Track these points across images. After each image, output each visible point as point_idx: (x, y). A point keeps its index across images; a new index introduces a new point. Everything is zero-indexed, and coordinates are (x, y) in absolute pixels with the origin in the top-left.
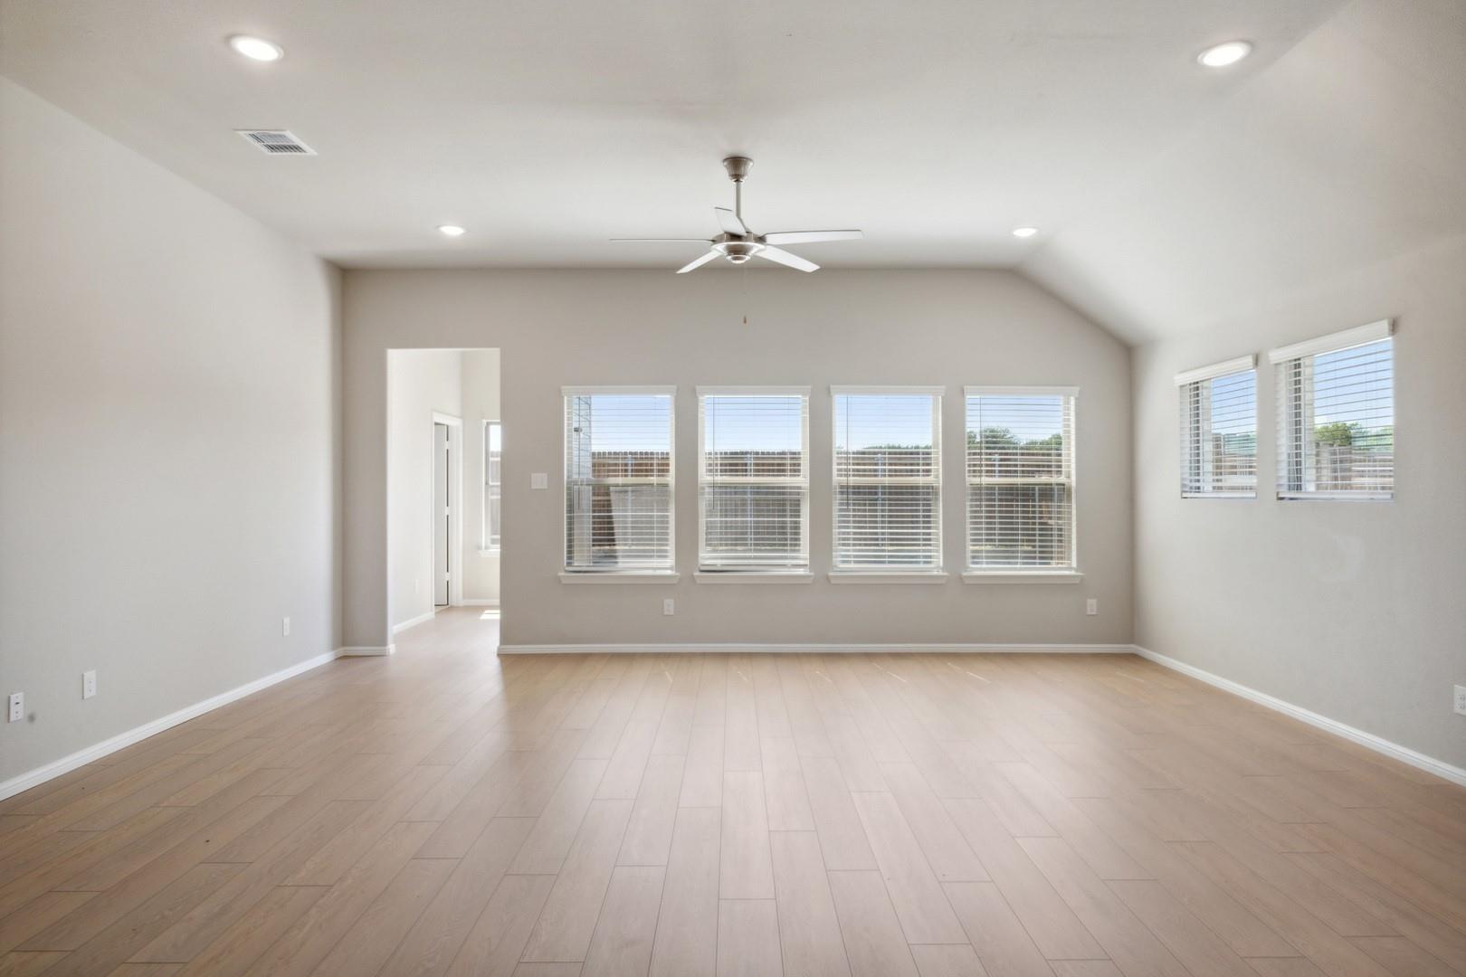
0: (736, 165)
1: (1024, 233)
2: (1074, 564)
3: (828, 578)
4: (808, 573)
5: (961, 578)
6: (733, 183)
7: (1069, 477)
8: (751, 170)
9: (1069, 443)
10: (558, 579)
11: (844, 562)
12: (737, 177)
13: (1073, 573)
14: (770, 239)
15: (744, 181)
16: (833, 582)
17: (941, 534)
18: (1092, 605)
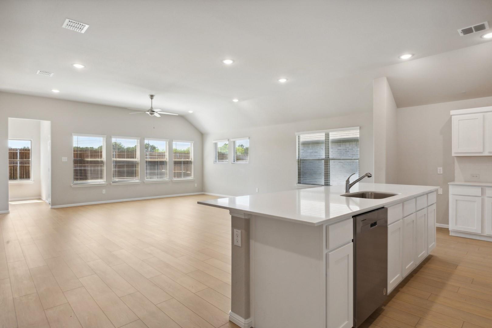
0: (152, 97)
1: (191, 112)
2: (193, 177)
3: (144, 182)
4: (139, 181)
5: (172, 181)
6: (151, 100)
7: (192, 159)
8: (155, 98)
9: (192, 153)
10: (71, 186)
11: (147, 179)
12: (152, 99)
13: (192, 179)
14: (158, 112)
15: (153, 100)
16: (145, 183)
17: (168, 172)
18: (196, 185)
